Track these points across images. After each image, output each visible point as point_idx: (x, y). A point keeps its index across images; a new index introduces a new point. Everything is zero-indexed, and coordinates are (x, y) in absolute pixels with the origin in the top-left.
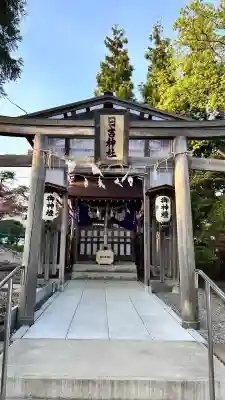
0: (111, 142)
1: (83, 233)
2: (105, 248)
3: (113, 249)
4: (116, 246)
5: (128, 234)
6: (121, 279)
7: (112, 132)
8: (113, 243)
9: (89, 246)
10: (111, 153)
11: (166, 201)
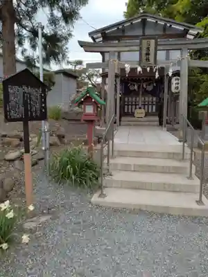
0: (148, 54)
1: (126, 99)
2: (140, 108)
3: (144, 108)
4: (146, 107)
5: (154, 99)
6: (149, 125)
7: (148, 49)
8: (144, 105)
9: (130, 107)
10: (148, 60)
11: (178, 80)
